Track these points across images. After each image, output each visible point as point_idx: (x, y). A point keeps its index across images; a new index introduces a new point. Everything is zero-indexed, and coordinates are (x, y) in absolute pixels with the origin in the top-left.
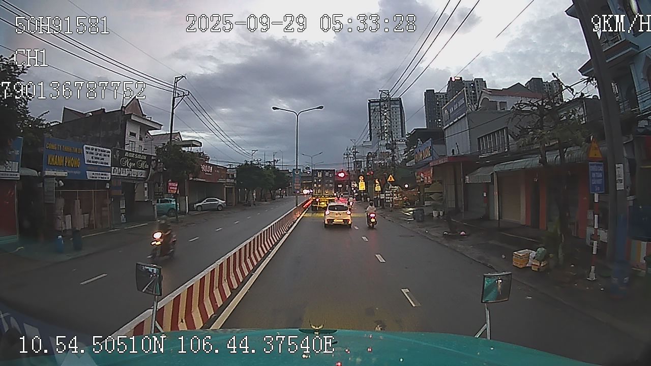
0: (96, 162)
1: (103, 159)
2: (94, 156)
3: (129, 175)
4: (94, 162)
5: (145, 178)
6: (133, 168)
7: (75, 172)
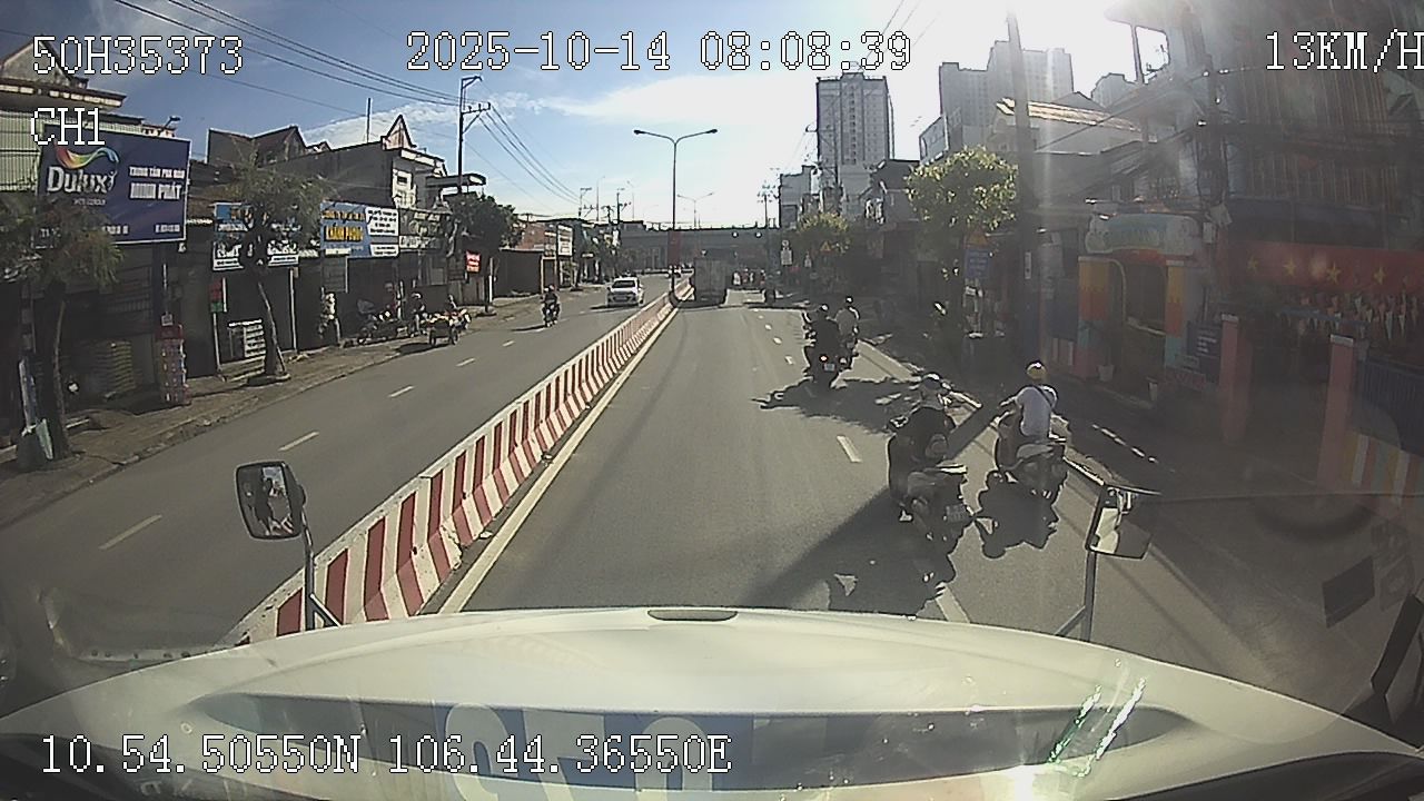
0: (381, 231)
1: (388, 225)
2: (378, 222)
3: (419, 246)
4: (379, 231)
5: (439, 250)
6: (424, 235)
7: (357, 248)
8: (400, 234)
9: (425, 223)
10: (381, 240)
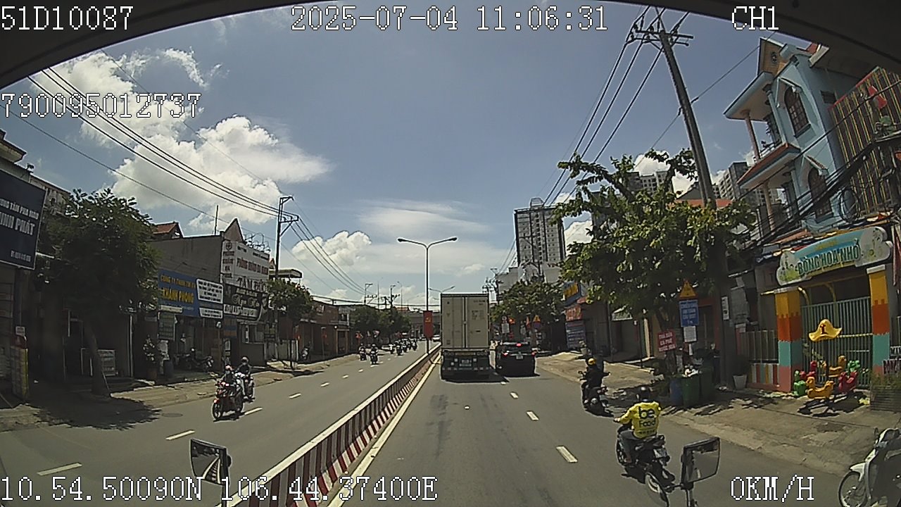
0: (209, 298)
1: (215, 295)
2: (206, 291)
3: (240, 313)
4: (206, 298)
5: (256, 319)
6: (244, 306)
7: (189, 308)
8: (224, 303)
9: (245, 297)
10: (209, 305)
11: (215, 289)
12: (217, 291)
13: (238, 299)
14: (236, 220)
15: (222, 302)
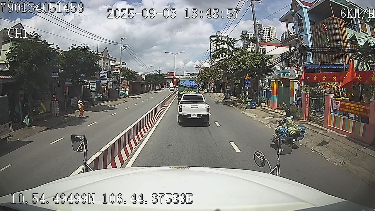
0: (103, 76)
1: (105, 75)
2: (103, 74)
3: (112, 80)
5: (117, 82)
6: (113, 78)
7: (98, 80)
8: (108, 77)
9: (113, 75)
10: (103, 79)
11: (105, 73)
12: (105, 74)
13: (111, 76)
14: (106, 48)
15: (107, 77)
